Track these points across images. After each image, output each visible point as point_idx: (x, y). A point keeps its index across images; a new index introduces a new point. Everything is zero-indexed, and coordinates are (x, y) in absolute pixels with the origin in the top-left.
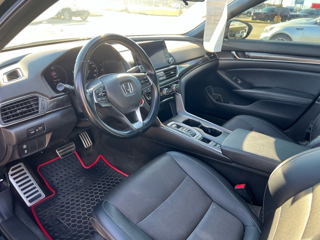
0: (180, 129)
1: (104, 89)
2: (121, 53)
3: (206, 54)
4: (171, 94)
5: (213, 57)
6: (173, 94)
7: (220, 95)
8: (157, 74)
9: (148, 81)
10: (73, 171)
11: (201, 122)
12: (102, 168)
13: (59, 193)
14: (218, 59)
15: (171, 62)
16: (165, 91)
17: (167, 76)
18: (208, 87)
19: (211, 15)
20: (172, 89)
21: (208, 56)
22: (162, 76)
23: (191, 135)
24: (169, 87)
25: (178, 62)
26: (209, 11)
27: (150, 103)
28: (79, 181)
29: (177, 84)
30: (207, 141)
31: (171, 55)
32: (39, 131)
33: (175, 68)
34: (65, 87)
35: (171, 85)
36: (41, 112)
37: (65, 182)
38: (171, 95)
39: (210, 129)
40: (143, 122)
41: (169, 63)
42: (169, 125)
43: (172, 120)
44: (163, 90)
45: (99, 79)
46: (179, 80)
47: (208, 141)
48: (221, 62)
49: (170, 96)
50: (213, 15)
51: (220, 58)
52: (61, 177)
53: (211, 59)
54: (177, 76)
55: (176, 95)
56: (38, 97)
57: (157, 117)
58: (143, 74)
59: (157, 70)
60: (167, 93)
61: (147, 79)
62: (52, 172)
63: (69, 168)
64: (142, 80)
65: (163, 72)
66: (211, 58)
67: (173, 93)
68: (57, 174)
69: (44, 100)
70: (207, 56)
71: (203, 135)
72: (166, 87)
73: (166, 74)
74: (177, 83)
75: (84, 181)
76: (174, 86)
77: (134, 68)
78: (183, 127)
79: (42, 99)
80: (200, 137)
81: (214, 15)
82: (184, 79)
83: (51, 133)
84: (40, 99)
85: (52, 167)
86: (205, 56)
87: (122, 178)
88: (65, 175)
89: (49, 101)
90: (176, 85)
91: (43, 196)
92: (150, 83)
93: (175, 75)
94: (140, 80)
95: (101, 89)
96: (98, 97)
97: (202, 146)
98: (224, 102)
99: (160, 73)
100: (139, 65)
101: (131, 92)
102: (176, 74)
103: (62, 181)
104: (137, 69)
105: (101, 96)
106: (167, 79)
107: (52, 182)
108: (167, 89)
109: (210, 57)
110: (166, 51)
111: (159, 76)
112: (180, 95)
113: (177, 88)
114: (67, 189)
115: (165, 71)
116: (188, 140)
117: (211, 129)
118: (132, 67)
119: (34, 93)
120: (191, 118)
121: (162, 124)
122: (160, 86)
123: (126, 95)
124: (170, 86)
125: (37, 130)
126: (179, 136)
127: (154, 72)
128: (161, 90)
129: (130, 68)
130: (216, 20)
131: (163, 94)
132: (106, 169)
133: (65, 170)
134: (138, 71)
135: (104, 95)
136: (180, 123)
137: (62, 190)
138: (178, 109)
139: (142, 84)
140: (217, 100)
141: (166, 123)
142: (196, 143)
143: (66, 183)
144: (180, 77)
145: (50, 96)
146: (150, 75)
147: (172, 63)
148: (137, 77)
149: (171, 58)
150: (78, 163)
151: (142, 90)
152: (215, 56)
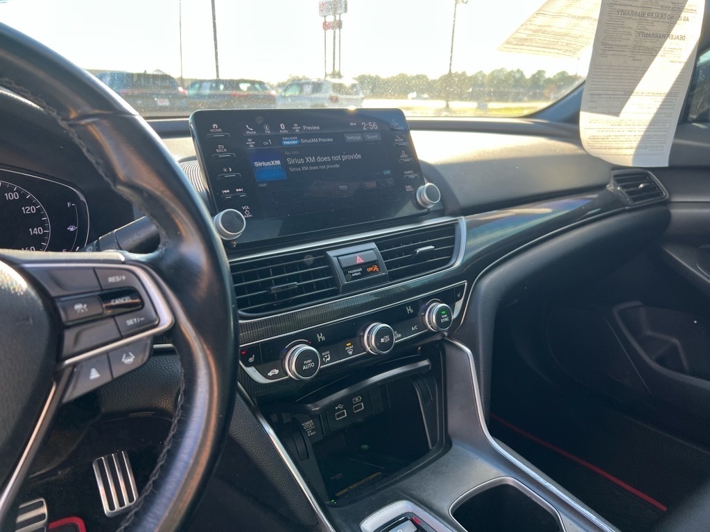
3: (612, 181)
5: (644, 194)
7: (676, 341)
8: (334, 253)
14: (667, 203)
16: (371, 337)
18: (622, 306)
19: (623, 12)
20: (422, 327)
21: (623, 187)
22: (361, 261)
33: (448, 230)
35: (413, 304)
41: (417, 206)
44: (365, 331)
46: (465, 282)
48: (677, 212)
50: (634, 13)
51: (678, 199)
53: (635, 200)
54: (457, 263)
55: (449, 351)
65: (373, 245)
66: (636, 195)
67: (433, 338)
70: (616, 186)
72: (377, 318)
74: (448, 297)
76: (432, 314)
81: (639, 10)
86: (610, 187)
90: (442, 306)
93: (448, 261)
102: (450, 253)
106: (393, 277)
108: (383, 325)
109: (630, 193)
110: (404, 156)
111: (345, 265)
112: (467, 350)
115: (383, 243)
124: (410, 310)
130: (646, 35)
138: (455, 420)
147: (430, 207)
152: (652, 190)
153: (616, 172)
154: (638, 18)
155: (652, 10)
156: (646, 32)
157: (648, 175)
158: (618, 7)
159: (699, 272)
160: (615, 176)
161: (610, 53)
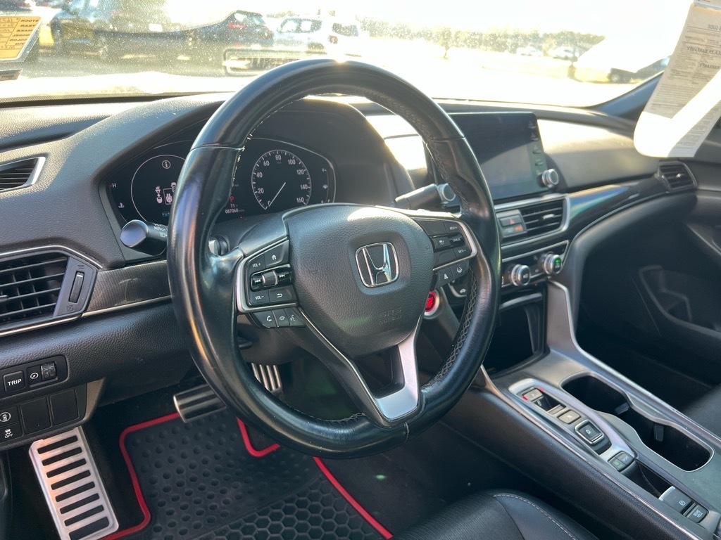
0: (551, 415)
1: (289, 256)
2: (388, 143)
3: (659, 171)
4: (536, 283)
5: (678, 182)
6: (542, 285)
7: (685, 299)
8: (498, 216)
9: (463, 242)
10: (217, 458)
11: (629, 395)
12: (296, 465)
13: (158, 525)
14: (695, 190)
15: (548, 183)
16: (517, 274)
17: (529, 226)
18: (646, 268)
19: (692, 49)
20: (542, 270)
21: (666, 176)
22: (512, 222)
23: (592, 446)
24: (532, 262)
25: (570, 184)
26: (689, 34)
27: (461, 308)
28: (223, 492)
29: (560, 253)
30: (654, 483)
31: (550, 162)
32: (41, 378)
33: (559, 204)
34: (147, 234)
35: (539, 255)
36: (62, 309)
37: (186, 490)
38: (534, 285)
39: (662, 429)
40: (420, 394)
41: (542, 185)
42: (515, 388)
43: (529, 370)
44: (511, 270)
45: (284, 218)
46: (567, 242)
47: (656, 484)
48: (701, 197)
49: (531, 289)
50: (700, 50)
51: (702, 187)
52: (179, 471)
53: (673, 186)
54: (564, 228)
55: (551, 290)
56: (68, 257)
57: (482, 367)
58: (449, 215)
59: (497, 202)
60: (524, 280)
61: (459, 233)
62: (159, 451)
63: (208, 447)
64: (441, 236)
65: (518, 212)
66: (674, 182)
67: (543, 280)
68: (171, 461)
69: (86, 270)
70: (661, 175)
71: (636, 455)
72: (521, 262)
73: (526, 219)
74: (558, 251)
75: (239, 498)
76: (550, 261)
77: (422, 190)
78: (564, 407)
79: (80, 267)
80: (626, 459)
81: (704, 48)
82: (584, 240)
83: (102, 381)
84: (72, 265)
85: (161, 436)
86: (657, 176)
87: (344, 511)
88: (192, 467)
89: (103, 273)
90: (556, 256)
91: (114, 525)
92: (470, 251)
93: (557, 227)
94: (430, 237)
95: (274, 257)
96: (251, 288)
97: (635, 504)
98: (695, 322)
99: (509, 215)
100: (441, 182)
101: (389, 280)
102: (559, 220)
103: (180, 485)
104: (432, 197)
105: (269, 286)
106: (530, 234)
107: (153, 482)
108: (524, 267)
109: (670, 181)
110: (536, 148)
111: (504, 225)
112: (564, 288)
113: (558, 266)
114: (184, 514)
115: (524, 210)
116: (579, 468)
117: (667, 428)
118: (417, 187)
119: (56, 243)
120: (593, 374)
121: (491, 385)
122: (505, 255)
123: (369, 287)
124: (535, 258)
125: (34, 376)
126: (547, 441)
127: (487, 213)
128: (506, 268)
129: (411, 190)
130: (706, 66)
131: (508, 281)
132: (307, 470)
133: (196, 452)
134: (435, 204)
135: (283, 283)
136: (553, 386)
137: (170, 513)
138: (552, 335)
139: (436, 251)
140: (672, 312)
141: (504, 379)
142: (611, 486)
143: (189, 494)
144: (570, 235)
145: (110, 258)
146: (472, 222)
147: (550, 186)
148: (424, 223)
149: (551, 171)
150: (236, 435)
151: (436, 271)
152: (686, 179)
153: (662, 163)
154: (702, 53)
155: (714, 48)
156: (706, 64)
157: (683, 166)
158: (689, 45)
159: (712, 245)
160: (661, 167)
161: (676, 77)
